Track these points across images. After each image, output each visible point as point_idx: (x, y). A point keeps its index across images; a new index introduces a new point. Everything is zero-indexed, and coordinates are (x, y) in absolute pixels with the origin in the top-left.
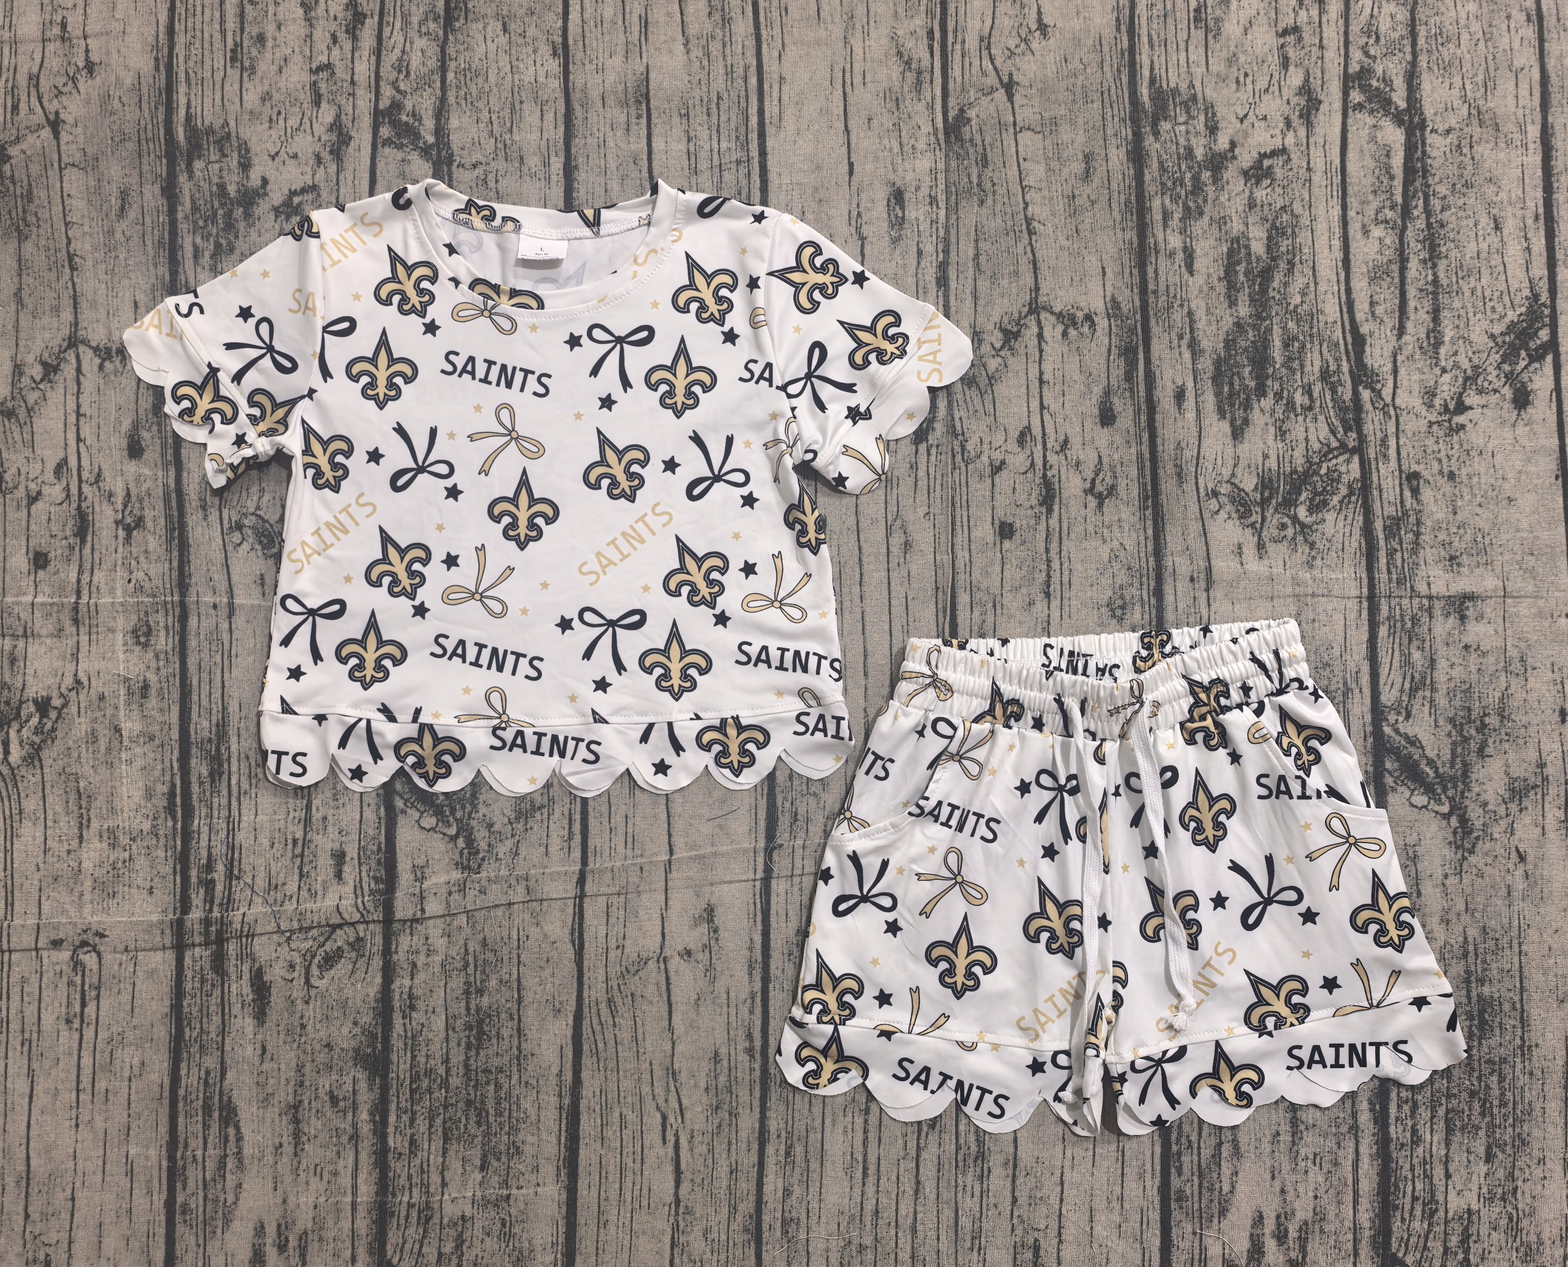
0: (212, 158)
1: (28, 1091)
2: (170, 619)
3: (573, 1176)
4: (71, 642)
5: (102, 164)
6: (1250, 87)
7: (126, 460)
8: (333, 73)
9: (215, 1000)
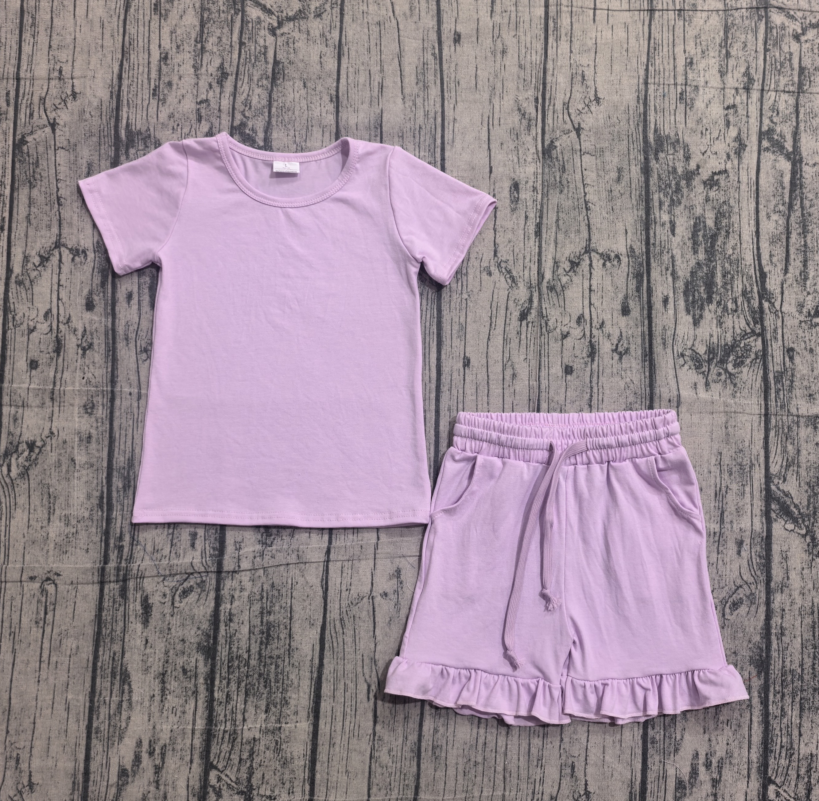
0: (140, 148)
1: (12, 661)
2: (105, 400)
3: (317, 717)
4: (49, 411)
5: (78, 148)
6: (708, 136)
7: (84, 311)
8: (209, 105)
9: (120, 613)
